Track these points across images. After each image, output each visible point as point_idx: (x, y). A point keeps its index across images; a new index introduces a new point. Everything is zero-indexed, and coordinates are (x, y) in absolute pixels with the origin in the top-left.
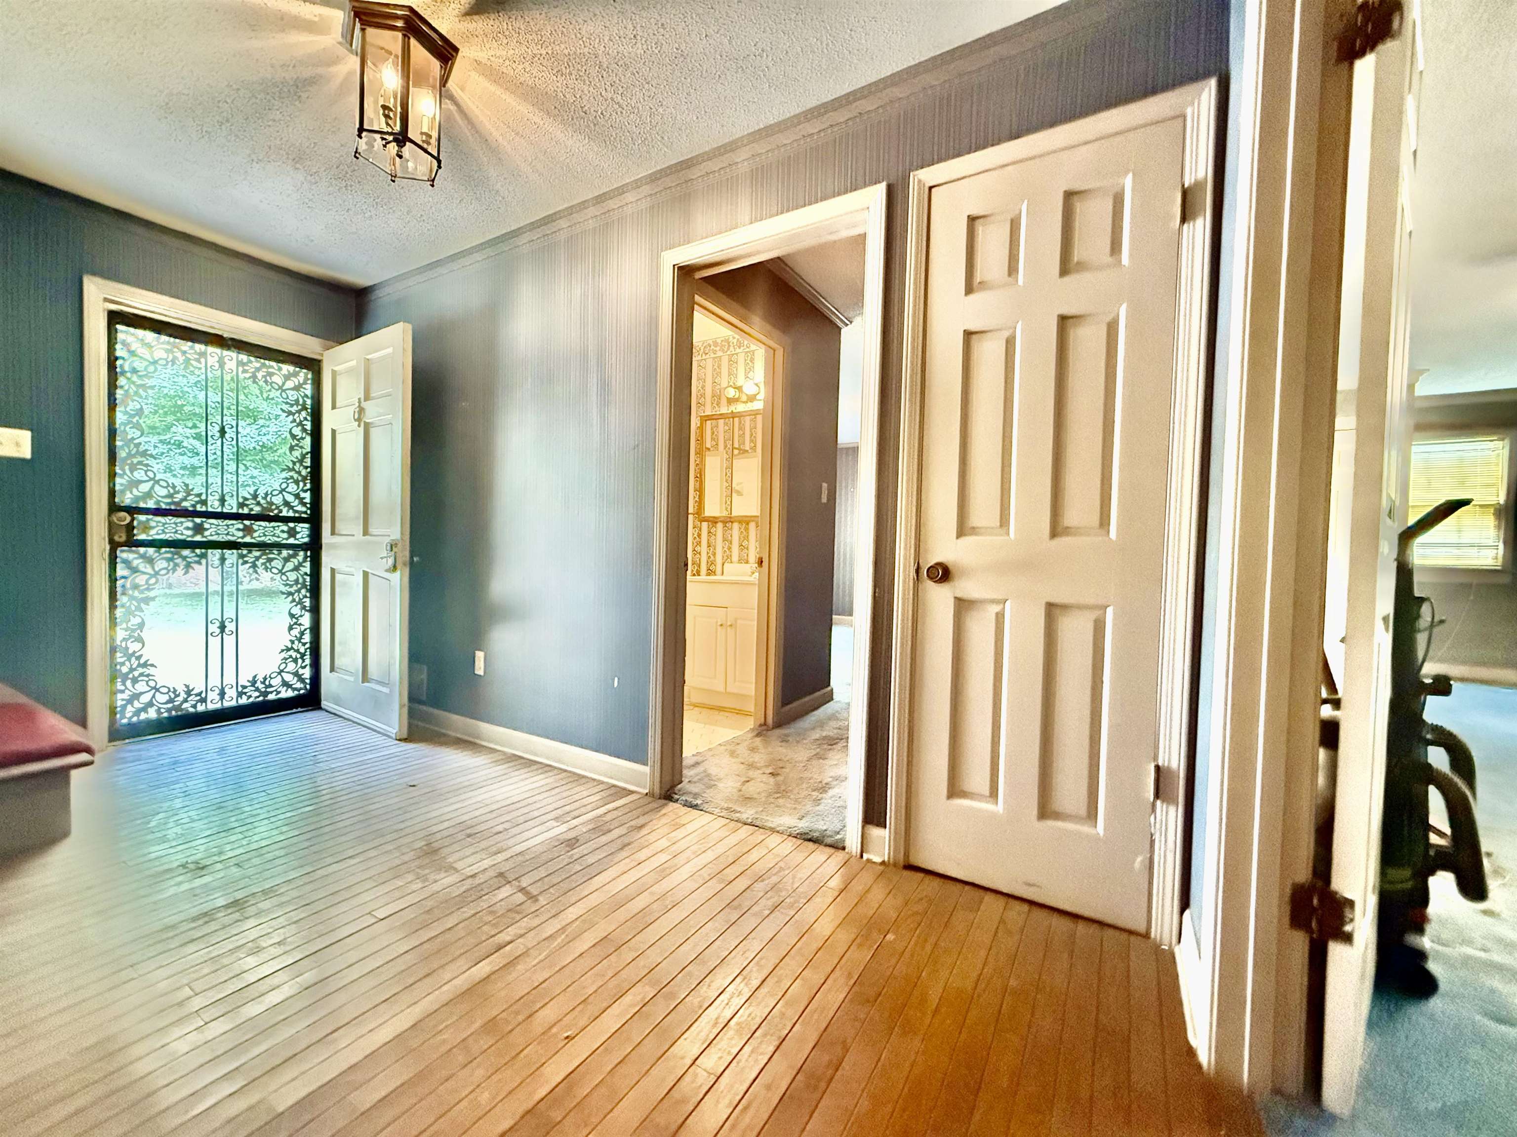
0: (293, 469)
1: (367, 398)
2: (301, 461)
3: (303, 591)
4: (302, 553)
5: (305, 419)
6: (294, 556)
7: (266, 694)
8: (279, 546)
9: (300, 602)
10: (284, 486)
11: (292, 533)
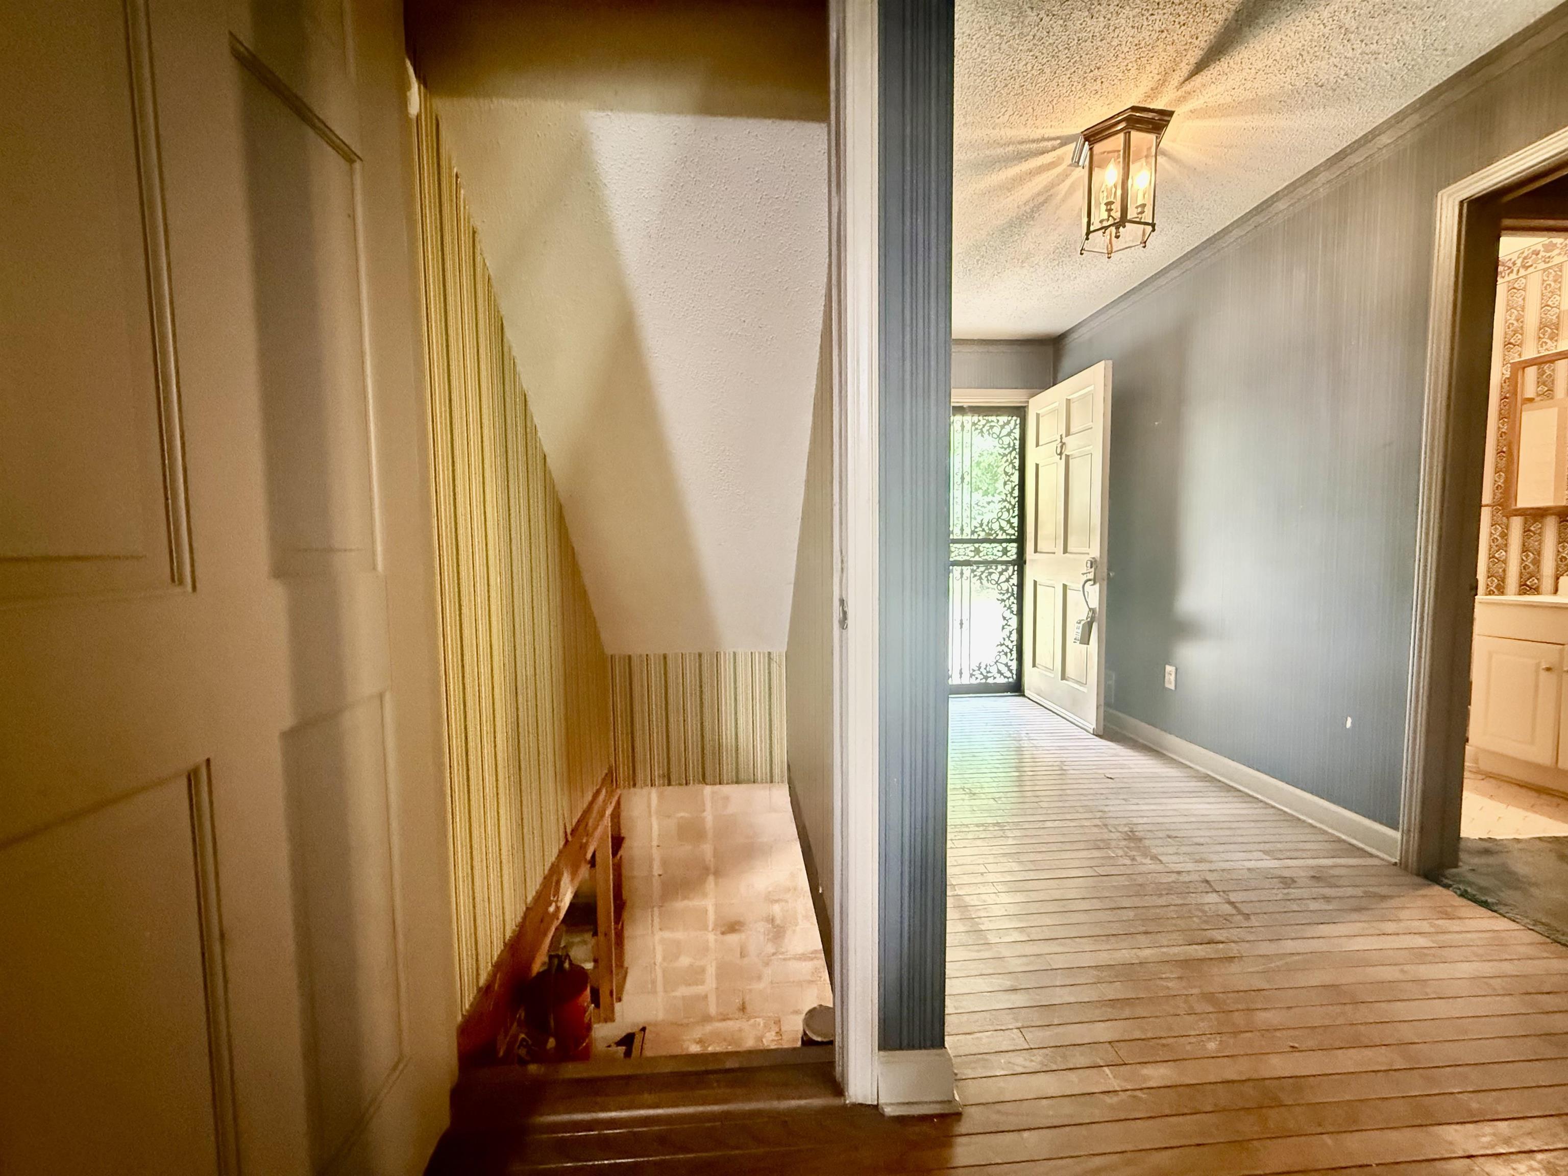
0: (1006, 500)
1: (1068, 434)
2: (1011, 493)
3: (1012, 599)
4: (1011, 568)
5: (1015, 458)
6: (1006, 570)
7: (986, 678)
8: (995, 562)
9: (1010, 608)
10: (1000, 514)
11: (1005, 552)
